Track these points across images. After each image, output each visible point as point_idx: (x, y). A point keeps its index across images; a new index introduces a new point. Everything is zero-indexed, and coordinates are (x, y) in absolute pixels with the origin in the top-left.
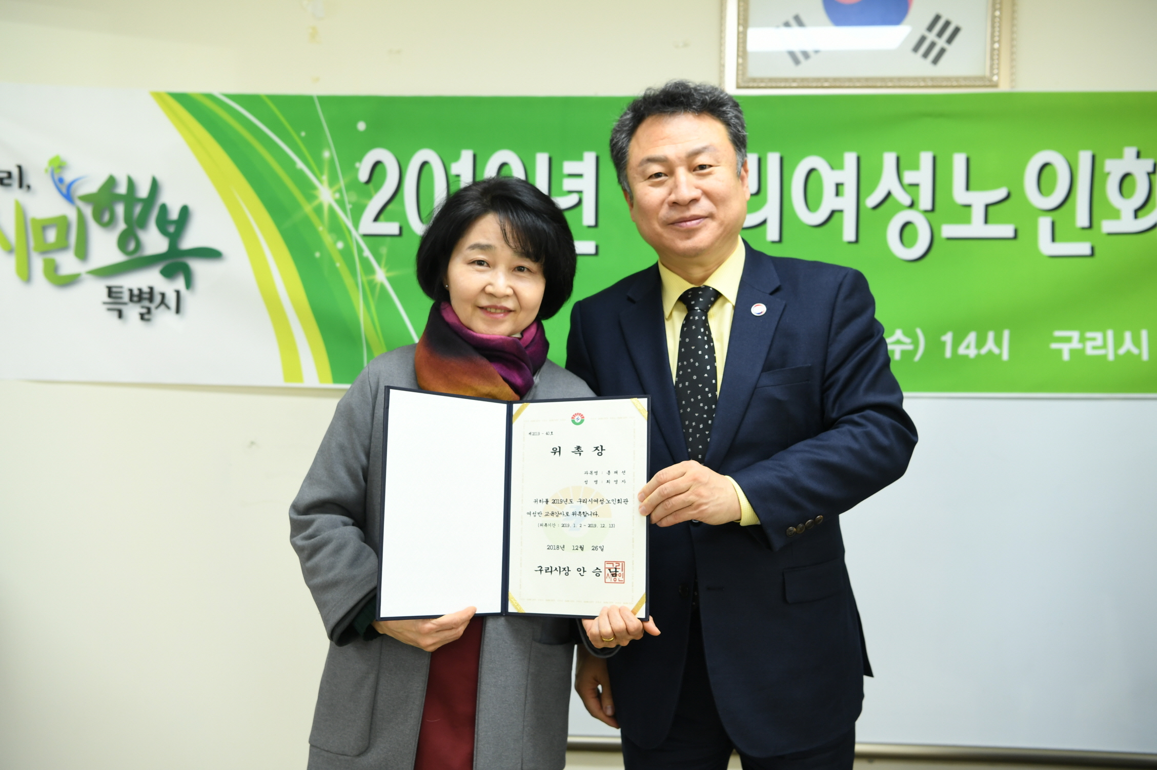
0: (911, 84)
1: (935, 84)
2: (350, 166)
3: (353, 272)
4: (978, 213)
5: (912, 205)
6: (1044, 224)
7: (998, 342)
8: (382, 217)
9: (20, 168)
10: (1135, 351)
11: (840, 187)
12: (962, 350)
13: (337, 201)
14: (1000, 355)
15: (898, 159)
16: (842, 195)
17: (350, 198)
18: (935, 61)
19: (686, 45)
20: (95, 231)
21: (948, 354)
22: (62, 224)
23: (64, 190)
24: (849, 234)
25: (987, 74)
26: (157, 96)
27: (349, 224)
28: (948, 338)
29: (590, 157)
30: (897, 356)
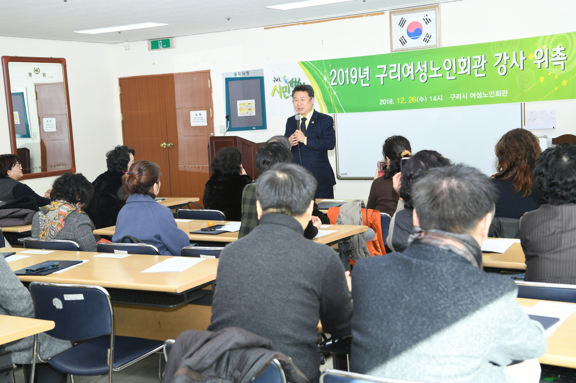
0: (422, 48)
1: (427, 47)
2: (329, 73)
3: (330, 93)
4: (435, 72)
5: (423, 72)
6: (448, 73)
7: (440, 97)
8: (334, 82)
9: (279, 78)
10: (465, 97)
11: (411, 69)
12: (434, 100)
13: (327, 80)
14: (441, 100)
15: (421, 63)
16: (411, 71)
17: (329, 79)
18: (427, 42)
20: (290, 87)
21: (431, 101)
22: (286, 87)
23: (286, 81)
24: (412, 78)
25: (436, 44)
26: (299, 62)
27: (329, 84)
28: (431, 97)
29: (368, 67)
30: (422, 102)
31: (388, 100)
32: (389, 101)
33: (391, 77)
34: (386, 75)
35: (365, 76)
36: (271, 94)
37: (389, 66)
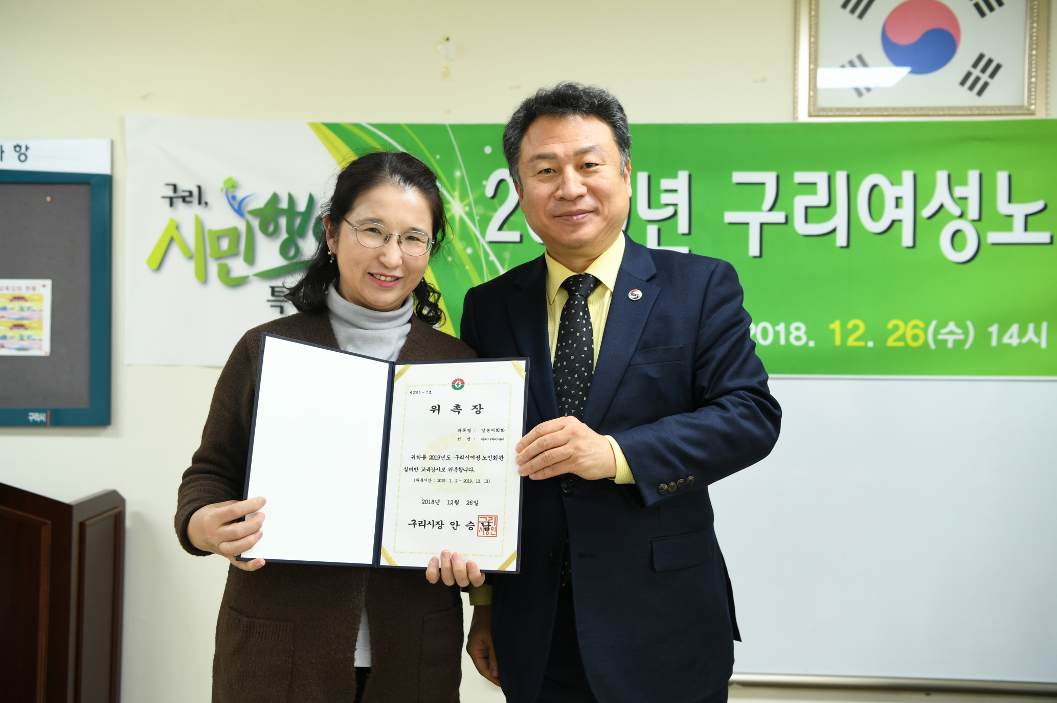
0: (960, 113)
1: (981, 112)
2: (478, 183)
3: (481, 274)
4: (1019, 222)
5: (961, 216)
7: (1037, 333)
8: (505, 227)
9: (199, 187)
11: (899, 201)
12: (1006, 340)
13: (467, 214)
14: (1039, 344)
15: (949, 176)
16: (901, 207)
17: (478, 211)
18: (980, 93)
19: (764, 80)
20: (261, 239)
21: (994, 342)
22: (233, 234)
23: (236, 206)
24: (907, 240)
25: (1026, 104)
26: (314, 126)
27: (477, 233)
28: (994, 329)
29: (683, 176)
30: (950, 345)
31: (781, 327)
32: (788, 333)
33: (801, 227)
34: (778, 216)
35: (669, 211)
36: (149, 262)
37: (792, 177)
